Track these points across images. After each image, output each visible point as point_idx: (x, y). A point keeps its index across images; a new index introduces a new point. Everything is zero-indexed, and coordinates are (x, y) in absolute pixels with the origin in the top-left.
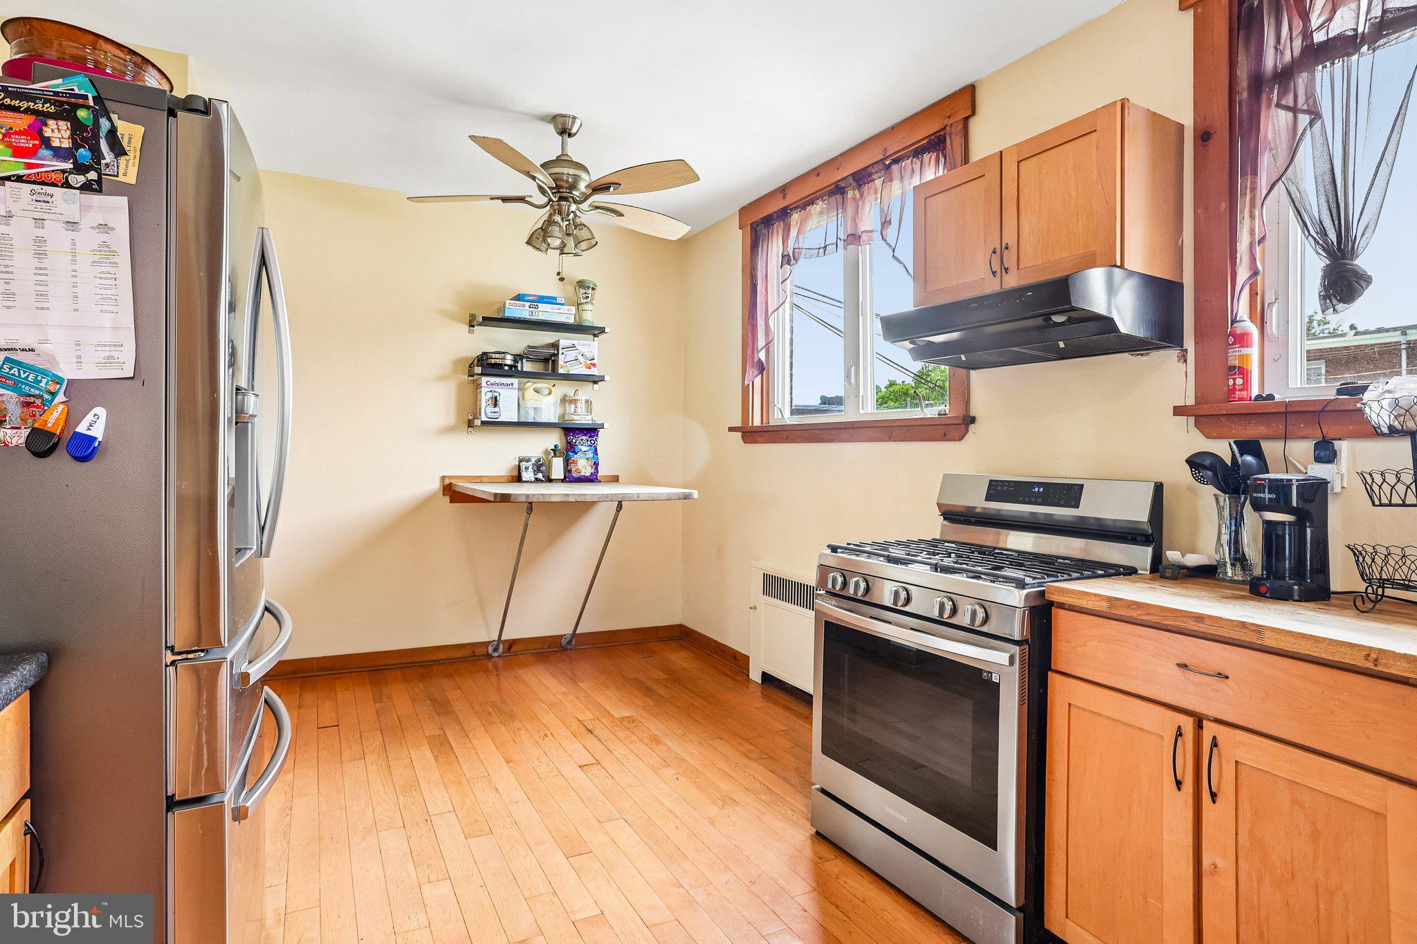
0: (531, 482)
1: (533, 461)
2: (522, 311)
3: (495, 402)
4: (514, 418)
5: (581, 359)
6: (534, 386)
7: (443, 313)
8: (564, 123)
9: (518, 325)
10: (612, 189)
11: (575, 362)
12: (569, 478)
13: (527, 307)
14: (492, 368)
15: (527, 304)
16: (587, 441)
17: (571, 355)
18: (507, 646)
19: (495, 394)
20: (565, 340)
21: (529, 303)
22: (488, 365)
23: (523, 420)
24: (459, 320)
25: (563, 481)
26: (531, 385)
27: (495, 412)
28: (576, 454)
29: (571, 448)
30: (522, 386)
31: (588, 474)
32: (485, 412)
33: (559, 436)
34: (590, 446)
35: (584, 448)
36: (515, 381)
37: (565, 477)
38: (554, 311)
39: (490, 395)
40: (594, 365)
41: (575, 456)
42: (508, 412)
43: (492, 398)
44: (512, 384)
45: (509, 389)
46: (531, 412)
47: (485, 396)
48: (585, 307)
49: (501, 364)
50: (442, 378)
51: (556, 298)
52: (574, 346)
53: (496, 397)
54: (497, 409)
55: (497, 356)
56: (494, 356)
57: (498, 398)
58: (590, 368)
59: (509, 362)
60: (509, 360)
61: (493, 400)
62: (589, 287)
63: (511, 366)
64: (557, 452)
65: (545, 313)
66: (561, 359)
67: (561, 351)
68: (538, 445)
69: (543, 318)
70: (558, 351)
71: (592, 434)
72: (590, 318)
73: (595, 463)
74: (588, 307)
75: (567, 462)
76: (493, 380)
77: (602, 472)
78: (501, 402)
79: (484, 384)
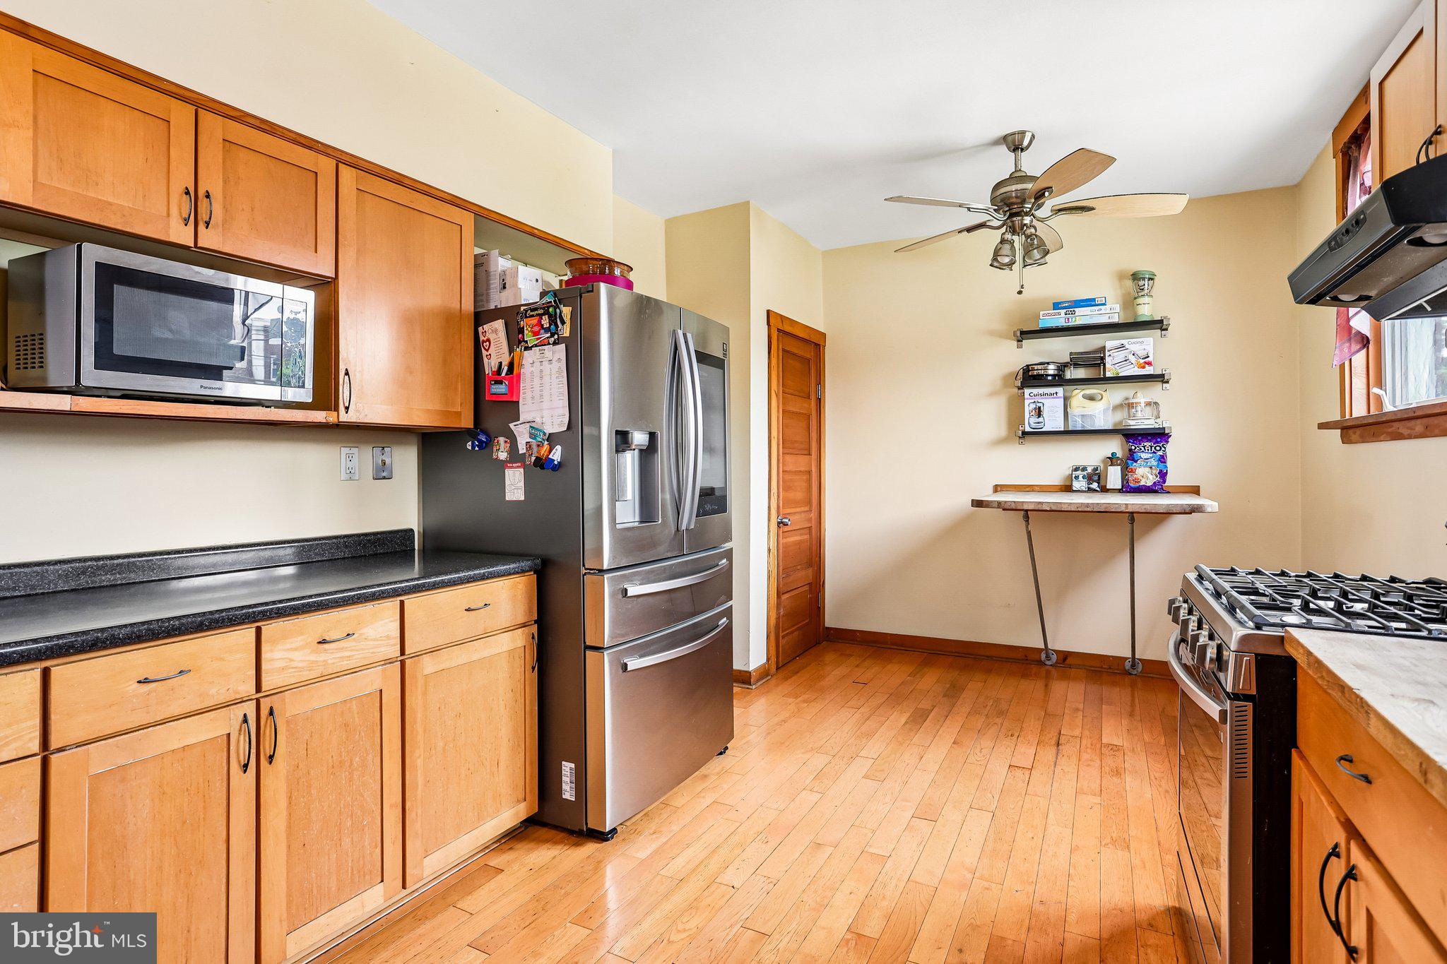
0: (1085, 492)
1: (1089, 470)
2: (1060, 320)
3: (1039, 412)
4: (1060, 426)
5: (1132, 359)
6: (1083, 393)
7: (992, 333)
8: (1014, 141)
9: (1060, 333)
10: (1047, 194)
11: (1125, 362)
12: (1127, 489)
13: (1063, 315)
14: (1035, 379)
15: (1063, 311)
16: (1151, 447)
17: (1120, 356)
18: (1062, 657)
19: (1040, 405)
20: (1110, 341)
21: (1065, 310)
22: (1030, 377)
23: (1071, 428)
24: (1007, 337)
25: (1120, 491)
26: (1078, 394)
27: (1039, 423)
28: (1136, 461)
29: (1131, 456)
30: (1067, 394)
31: (1149, 484)
32: (1029, 423)
33: (1120, 443)
34: (1154, 452)
35: (1144, 456)
36: (1060, 390)
37: (1122, 486)
38: (1095, 313)
39: (1033, 406)
40: (1149, 364)
41: (1135, 464)
42: (1053, 420)
43: (1035, 409)
44: (1056, 393)
45: (1054, 398)
46: (1079, 420)
47: (1029, 407)
48: (1140, 300)
49: (1043, 375)
50: (993, 394)
51: (1095, 299)
52: (1123, 346)
53: (1040, 408)
54: (1041, 419)
55: (1040, 367)
56: (1036, 367)
57: (1042, 408)
58: (1144, 367)
59: (1051, 372)
60: (1051, 370)
61: (1037, 411)
62: (1144, 279)
63: (1054, 376)
64: (1114, 461)
65: (1084, 316)
66: (1108, 361)
67: (1107, 354)
68: (1093, 454)
69: (1081, 323)
70: (1105, 355)
71: (1159, 440)
72: (1146, 310)
73: (1161, 472)
74: (1146, 299)
75: (1126, 470)
76: (1035, 391)
77: (1170, 481)
78: (1045, 413)
79: (1027, 395)
